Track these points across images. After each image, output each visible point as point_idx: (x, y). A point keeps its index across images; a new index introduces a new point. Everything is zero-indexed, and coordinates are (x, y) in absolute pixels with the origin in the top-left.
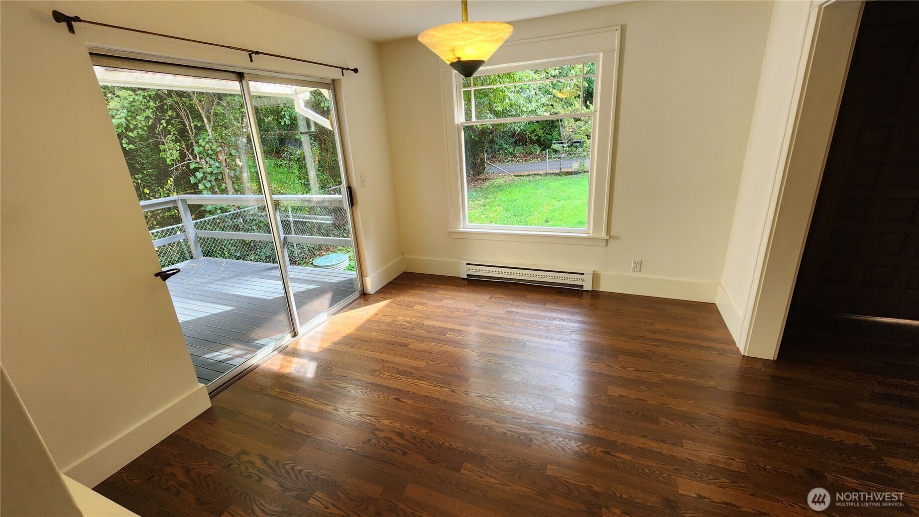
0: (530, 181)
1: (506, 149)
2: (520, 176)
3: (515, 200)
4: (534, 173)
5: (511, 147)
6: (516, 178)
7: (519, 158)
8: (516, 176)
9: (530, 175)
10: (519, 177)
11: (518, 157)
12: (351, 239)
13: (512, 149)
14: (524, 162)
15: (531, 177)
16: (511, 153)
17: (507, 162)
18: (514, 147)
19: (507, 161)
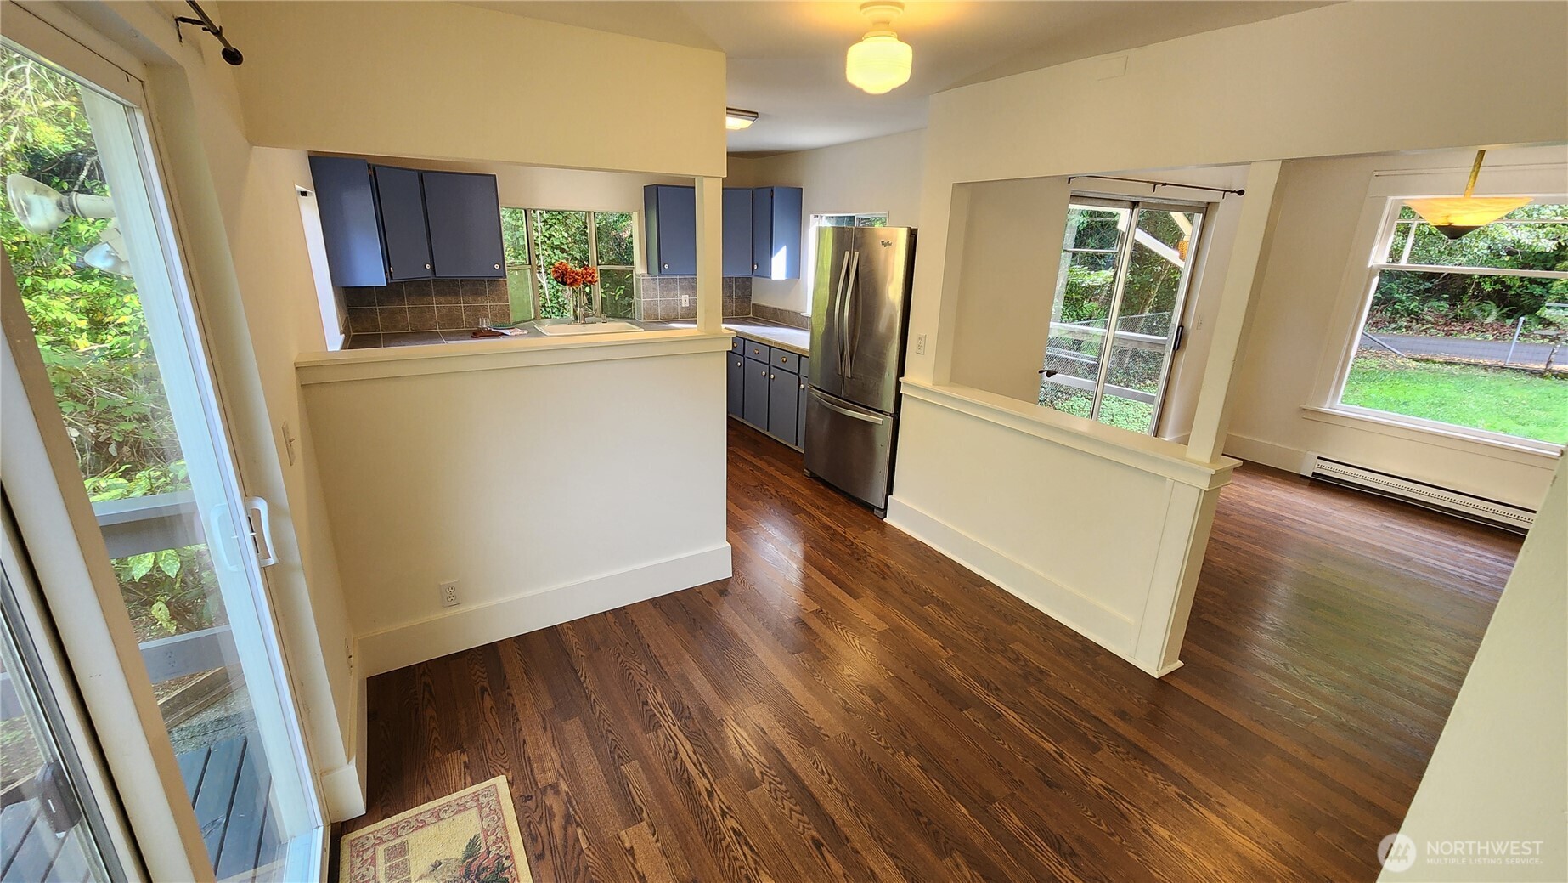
0: (1452, 375)
1: (1401, 301)
2: (1427, 361)
3: (1404, 403)
4: (1466, 360)
5: (1414, 300)
6: (1414, 363)
7: (1429, 326)
8: (1414, 360)
9: (1455, 363)
10: (1422, 364)
11: (1429, 322)
12: (1157, 393)
13: (1414, 304)
14: (1441, 334)
15: (1457, 367)
16: (1410, 312)
17: (1394, 330)
18: (1424, 301)
19: (1394, 326)
